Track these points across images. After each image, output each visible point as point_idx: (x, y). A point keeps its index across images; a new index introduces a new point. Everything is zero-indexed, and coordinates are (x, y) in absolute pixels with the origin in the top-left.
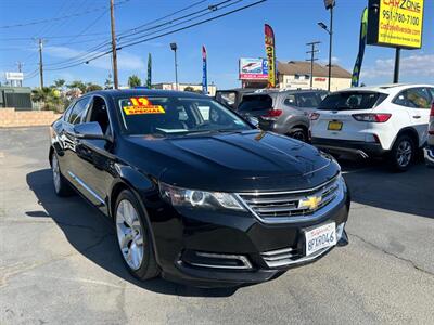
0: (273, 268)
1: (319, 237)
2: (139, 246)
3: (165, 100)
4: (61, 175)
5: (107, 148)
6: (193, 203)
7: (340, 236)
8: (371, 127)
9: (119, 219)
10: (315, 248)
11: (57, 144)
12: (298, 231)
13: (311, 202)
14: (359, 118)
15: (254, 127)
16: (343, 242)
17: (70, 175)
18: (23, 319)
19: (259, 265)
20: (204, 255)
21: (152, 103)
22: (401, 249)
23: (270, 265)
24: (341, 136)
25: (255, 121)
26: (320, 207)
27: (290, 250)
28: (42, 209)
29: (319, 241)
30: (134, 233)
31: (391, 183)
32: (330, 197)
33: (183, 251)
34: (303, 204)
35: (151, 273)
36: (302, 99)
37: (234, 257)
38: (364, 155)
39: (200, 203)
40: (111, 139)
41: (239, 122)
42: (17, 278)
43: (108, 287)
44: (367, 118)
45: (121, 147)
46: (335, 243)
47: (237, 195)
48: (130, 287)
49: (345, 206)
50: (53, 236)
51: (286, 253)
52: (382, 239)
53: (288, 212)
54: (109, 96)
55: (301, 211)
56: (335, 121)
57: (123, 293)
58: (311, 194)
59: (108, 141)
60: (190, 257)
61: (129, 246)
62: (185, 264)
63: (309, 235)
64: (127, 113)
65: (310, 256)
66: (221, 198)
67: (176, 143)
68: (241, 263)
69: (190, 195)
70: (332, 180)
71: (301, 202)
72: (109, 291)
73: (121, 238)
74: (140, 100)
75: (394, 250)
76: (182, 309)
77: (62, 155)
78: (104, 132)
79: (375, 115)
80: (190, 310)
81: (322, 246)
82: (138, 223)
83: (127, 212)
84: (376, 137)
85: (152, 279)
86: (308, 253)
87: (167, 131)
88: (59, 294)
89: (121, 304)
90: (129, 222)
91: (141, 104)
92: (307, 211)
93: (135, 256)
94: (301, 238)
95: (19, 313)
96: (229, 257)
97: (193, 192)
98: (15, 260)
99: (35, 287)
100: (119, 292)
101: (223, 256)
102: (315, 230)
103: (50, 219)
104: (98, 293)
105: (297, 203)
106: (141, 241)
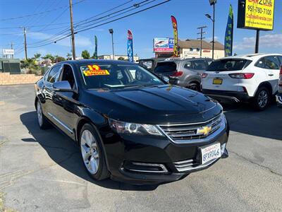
0: (181, 172)
1: (210, 152)
2: (96, 159)
3: (109, 66)
4: (43, 115)
5: (74, 97)
6: (131, 131)
7: (223, 152)
8: (241, 82)
9: (83, 142)
10: (208, 159)
11: (40, 95)
12: (197, 148)
13: (205, 130)
14: (233, 76)
15: (166, 83)
16: (225, 156)
17: (49, 115)
18: (25, 205)
19: (172, 170)
20: (138, 164)
21: (101, 68)
22: (262, 160)
23: (179, 170)
24: (221, 88)
25: (167, 79)
26: (210, 133)
27: (192, 160)
28: (32, 137)
29: (209, 155)
30: (92, 151)
31: (255, 118)
32: (216, 127)
33: (124, 162)
34: (199, 131)
35: (104, 175)
36: (195, 64)
37: (156, 165)
38: (236, 100)
39: (135, 131)
40: (77, 91)
41: (156, 79)
42: (19, 180)
43: (77, 185)
44: (238, 76)
45: (83, 96)
46: (220, 156)
47: (158, 125)
48: (90, 184)
49: (226, 133)
50: (40, 154)
51: (190, 163)
52: (250, 155)
53: (190, 137)
54: (74, 64)
55: (198, 136)
56: (217, 78)
57: (86, 189)
58: (204, 125)
59: (74, 93)
60: (129, 165)
61: (89, 159)
62: (126, 170)
63: (204, 151)
64: (86, 75)
65: (205, 164)
66: (148, 128)
67: (117, 93)
68: (161, 169)
69: (128, 126)
70: (217, 116)
71: (198, 130)
72: (77, 188)
73: (84, 154)
74: (94, 66)
75: (257, 160)
76: (124, 198)
77: (44, 102)
78: (72, 87)
79: (244, 74)
80: (129, 198)
81: (212, 158)
82: (95, 145)
83: (88, 138)
84: (244, 88)
85: (105, 179)
86: (203, 162)
87: (111, 86)
88: (47, 189)
89: (85, 196)
90: (89, 144)
91: (94, 69)
92: (203, 136)
93: (93, 166)
94: (199, 153)
95: (22, 201)
96: (153, 165)
97: (130, 124)
98: (17, 168)
99: (31, 185)
100: (83, 188)
101: (150, 165)
102: (207, 148)
103: (37, 143)
104: (71, 188)
105: (196, 131)
106: (97, 156)
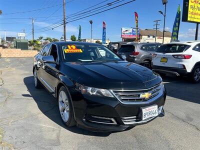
0: (126, 125)
1: (150, 112)
2: (67, 111)
3: (83, 46)
4: (38, 79)
5: (56, 67)
6: (91, 93)
7: (160, 112)
8: (182, 61)
9: (60, 100)
10: (147, 117)
11: (36, 65)
12: (139, 108)
13: (146, 95)
14: (176, 57)
15: (123, 60)
16: (161, 115)
17: (41, 79)
18: (16, 140)
19: (120, 123)
20: (96, 117)
21: (77, 48)
22: (191, 120)
23: (125, 123)
24: (167, 65)
25: (124, 57)
26: (150, 98)
27: (135, 117)
28: (29, 93)
29: (149, 114)
30: (66, 106)
31: (190, 88)
32: (156, 93)
33: (86, 115)
34: (142, 96)
35: (72, 124)
36: (147, 47)
37: (109, 119)
38: (178, 74)
39: (94, 93)
40: (58, 63)
41: (116, 57)
42: (15, 123)
43: (54, 129)
44: (180, 57)
45: (62, 67)
46: (157, 115)
47: (112, 91)
48: (63, 129)
49: (163, 98)
50: (32, 106)
51: (133, 118)
52: (182, 115)
53: (135, 99)
54: (58, 44)
55: (141, 99)
56: (164, 58)
57: (60, 132)
58: (146, 91)
59: (57, 64)
60: (89, 118)
61: (64, 111)
62: (87, 121)
63: (144, 111)
64: (66, 52)
65: (144, 120)
66: (103, 91)
67: (86, 66)
68: (112, 122)
69: (90, 89)
70: (158, 85)
71: (141, 95)
72: (53, 131)
73: (61, 107)
74: (72, 46)
75: (188, 120)
76: (85, 141)
77: (38, 70)
78: (55, 60)
79: (184, 55)
80: (88, 141)
81: (150, 116)
82: (67, 101)
83: (63, 96)
84: (184, 66)
85: (72, 126)
86: (143, 119)
87: (83, 61)
88: (33, 131)
89: (58, 137)
90: (64, 100)
91: (72, 48)
92: (144, 100)
93: (66, 116)
94: (141, 111)
95: (15, 137)
96: (106, 118)
97: (91, 88)
98: (15, 115)
99: (23, 127)
100: (58, 131)
101: (104, 118)
102: (147, 109)
103: (32, 98)
104: (49, 131)
105: (139, 96)
106: (68, 109)
